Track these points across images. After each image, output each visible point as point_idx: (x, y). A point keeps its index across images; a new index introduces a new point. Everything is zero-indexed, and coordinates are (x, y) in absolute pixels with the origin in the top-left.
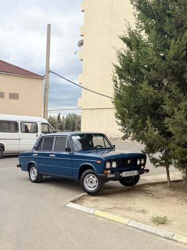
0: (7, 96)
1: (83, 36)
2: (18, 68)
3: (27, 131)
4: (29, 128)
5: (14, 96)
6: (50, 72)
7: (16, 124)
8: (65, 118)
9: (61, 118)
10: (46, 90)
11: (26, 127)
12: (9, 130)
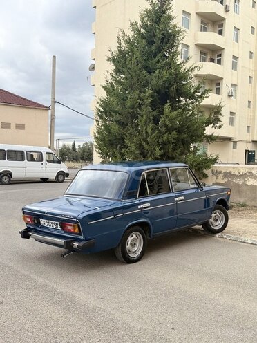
0: (13, 126)
1: (94, 59)
2: (24, 99)
3: (32, 159)
4: (35, 157)
5: (20, 127)
6: (55, 102)
7: (22, 153)
8: (81, 147)
9: (77, 147)
10: (52, 120)
11: (32, 156)
12: (16, 159)
